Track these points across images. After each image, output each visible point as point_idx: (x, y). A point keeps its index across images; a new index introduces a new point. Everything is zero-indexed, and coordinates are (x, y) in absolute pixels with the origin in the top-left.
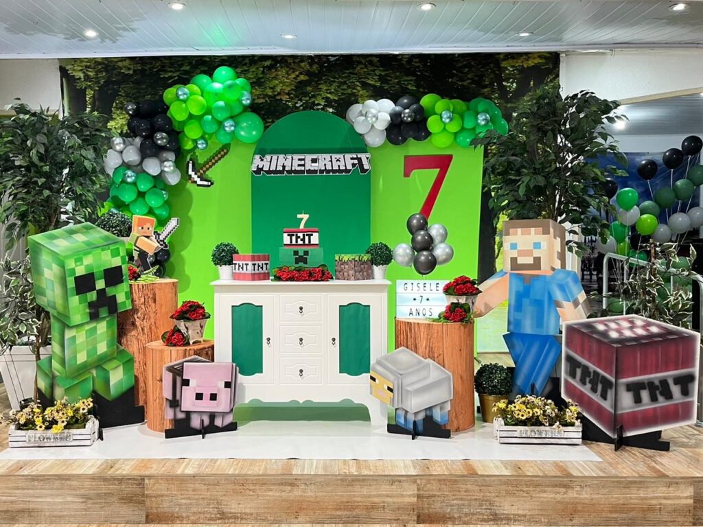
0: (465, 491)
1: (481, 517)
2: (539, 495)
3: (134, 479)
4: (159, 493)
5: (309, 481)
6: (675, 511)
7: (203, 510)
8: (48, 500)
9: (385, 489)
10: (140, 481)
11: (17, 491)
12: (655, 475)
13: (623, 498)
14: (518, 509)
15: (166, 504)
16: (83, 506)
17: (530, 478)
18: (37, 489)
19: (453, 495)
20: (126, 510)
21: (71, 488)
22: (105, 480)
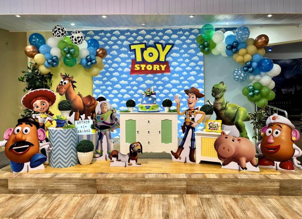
0: (203, 184)
1: (207, 192)
2: (227, 185)
3: (93, 179)
4: (101, 184)
5: (150, 180)
6: (273, 190)
7: (116, 190)
8: (65, 186)
9: (176, 183)
10: (95, 180)
11: (55, 183)
12: (266, 178)
13: (256, 186)
14: (220, 189)
15: (103, 188)
16: (76, 188)
17: (224, 179)
18: (61, 182)
19: (199, 185)
20: (90, 189)
21: (72, 182)
22: (83, 179)
